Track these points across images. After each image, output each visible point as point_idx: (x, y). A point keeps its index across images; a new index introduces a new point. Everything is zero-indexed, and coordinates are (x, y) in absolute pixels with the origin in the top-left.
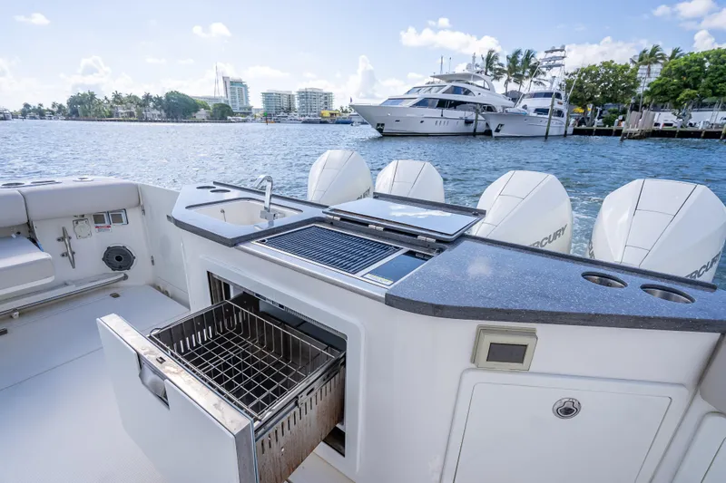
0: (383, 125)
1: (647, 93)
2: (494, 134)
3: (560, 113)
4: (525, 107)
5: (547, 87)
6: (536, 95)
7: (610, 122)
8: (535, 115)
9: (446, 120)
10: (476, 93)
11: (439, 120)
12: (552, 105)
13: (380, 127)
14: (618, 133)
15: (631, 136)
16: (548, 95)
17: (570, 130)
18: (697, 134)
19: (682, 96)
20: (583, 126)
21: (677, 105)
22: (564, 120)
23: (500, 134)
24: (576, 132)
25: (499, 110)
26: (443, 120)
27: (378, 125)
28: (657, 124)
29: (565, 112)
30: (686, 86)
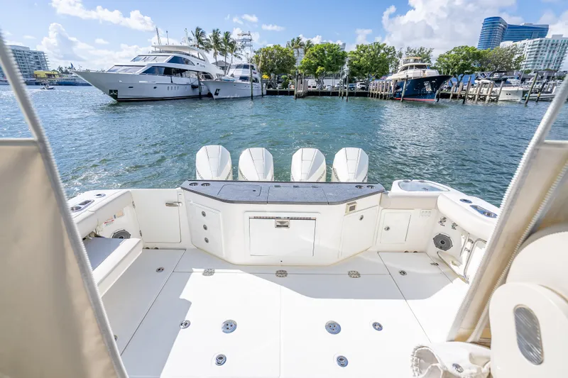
0: (116, 91)
1: (301, 68)
2: (215, 97)
3: (256, 81)
4: (232, 75)
5: (244, 62)
6: (238, 67)
7: (286, 85)
8: (240, 81)
9: (177, 86)
10: (195, 64)
11: (170, 86)
12: (251, 75)
13: (113, 93)
14: (292, 93)
15: (298, 96)
16: (246, 67)
17: (265, 93)
18: (327, 94)
19: (318, 71)
20: (271, 89)
21: (316, 76)
22: (259, 85)
23: (219, 96)
24: (269, 93)
25: (215, 77)
26: (173, 86)
27: (111, 91)
28: (309, 87)
29: (259, 79)
30: (318, 64)
